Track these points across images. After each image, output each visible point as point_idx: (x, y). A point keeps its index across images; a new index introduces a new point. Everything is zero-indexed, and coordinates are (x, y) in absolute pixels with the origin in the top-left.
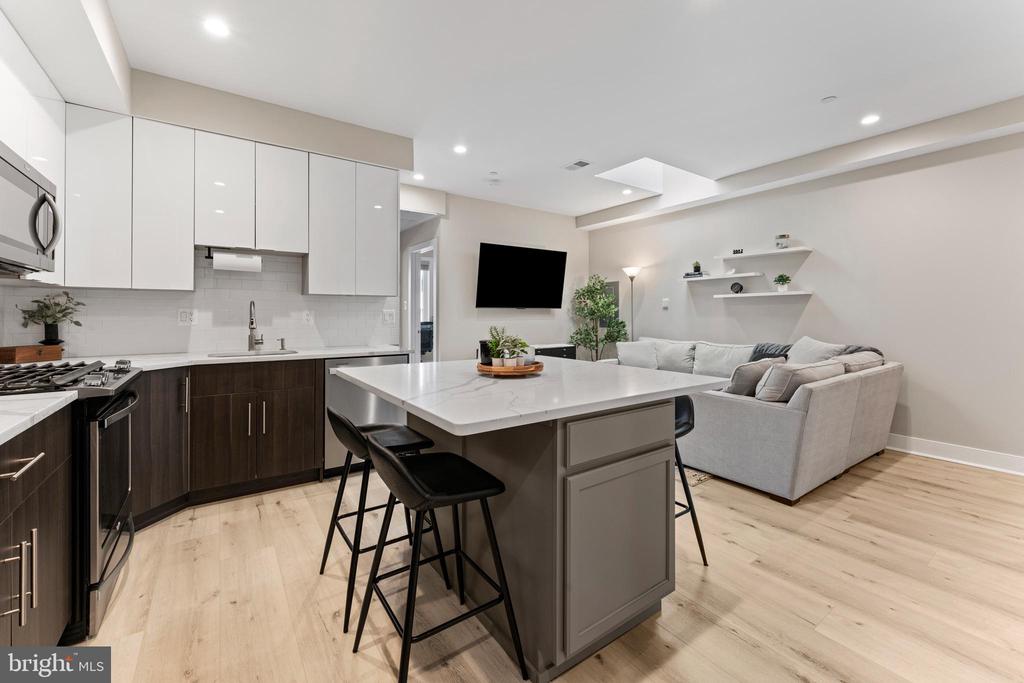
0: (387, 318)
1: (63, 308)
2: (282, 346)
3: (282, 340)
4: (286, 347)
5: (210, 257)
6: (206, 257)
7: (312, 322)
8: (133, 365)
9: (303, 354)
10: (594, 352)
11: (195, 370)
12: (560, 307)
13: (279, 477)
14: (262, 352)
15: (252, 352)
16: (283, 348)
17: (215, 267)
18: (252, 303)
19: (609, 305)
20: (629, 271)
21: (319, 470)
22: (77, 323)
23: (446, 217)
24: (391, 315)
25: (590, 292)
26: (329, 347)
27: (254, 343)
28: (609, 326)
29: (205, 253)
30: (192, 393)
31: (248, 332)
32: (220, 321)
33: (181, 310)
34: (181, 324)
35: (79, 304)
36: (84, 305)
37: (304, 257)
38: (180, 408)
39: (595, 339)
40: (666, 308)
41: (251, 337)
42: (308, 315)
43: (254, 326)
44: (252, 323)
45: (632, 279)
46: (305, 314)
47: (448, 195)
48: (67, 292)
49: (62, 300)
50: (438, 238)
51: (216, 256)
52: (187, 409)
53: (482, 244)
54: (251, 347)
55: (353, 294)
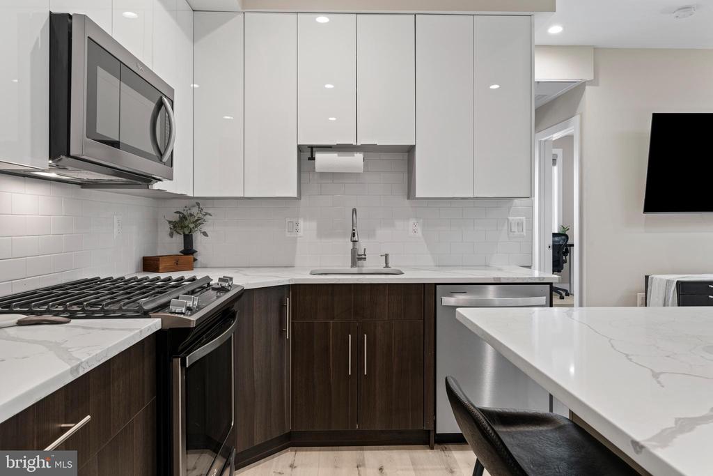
0: (515, 229)
1: (196, 218)
2: (387, 263)
3: (386, 256)
4: (390, 265)
5: (312, 158)
6: (309, 159)
7: (420, 233)
8: (235, 282)
9: (411, 276)
11: (296, 290)
13: (382, 431)
14: (364, 270)
15: (355, 270)
16: (387, 266)
17: (317, 170)
18: (354, 211)
21: (429, 431)
22: (205, 234)
23: (594, 82)
24: (519, 224)
26: (440, 266)
27: (357, 258)
29: (307, 153)
30: (294, 317)
31: (351, 245)
32: (324, 232)
33: (288, 220)
34: (288, 235)
35: (206, 214)
36: (210, 215)
37: (411, 150)
38: (282, 333)
41: (354, 251)
42: (414, 225)
43: (356, 238)
44: (354, 235)
46: (412, 221)
47: (597, 50)
48: (198, 202)
49: (195, 211)
50: (581, 115)
51: (318, 156)
52: (288, 335)
53: (654, 115)
54: (354, 264)
55: (471, 195)
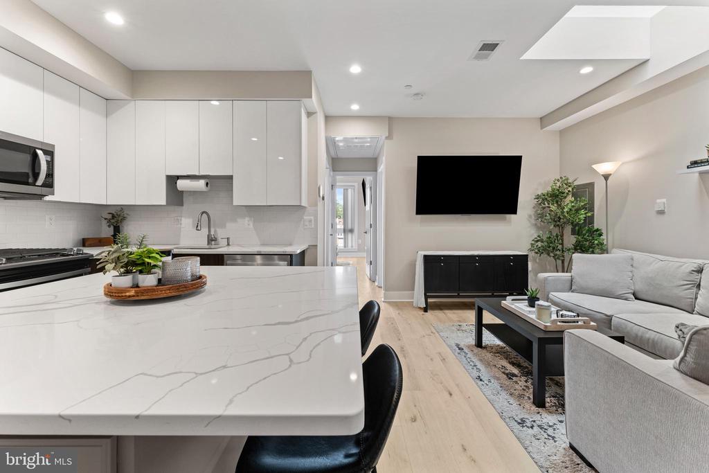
2: (228, 243)
3: (229, 239)
5: (175, 183)
7: (251, 226)
10: (559, 262)
12: (515, 212)
14: (215, 246)
15: (209, 246)
16: (228, 245)
18: (204, 213)
19: (577, 210)
20: (602, 168)
23: (389, 138)
25: (556, 196)
26: (263, 245)
27: (211, 240)
28: (578, 234)
31: (207, 232)
33: (176, 218)
39: (560, 247)
40: (661, 212)
41: (209, 236)
42: (248, 221)
44: (197, 226)
45: (606, 177)
46: (247, 219)
47: (391, 119)
51: (178, 181)
53: (419, 157)
54: (209, 243)
55: (265, 204)
